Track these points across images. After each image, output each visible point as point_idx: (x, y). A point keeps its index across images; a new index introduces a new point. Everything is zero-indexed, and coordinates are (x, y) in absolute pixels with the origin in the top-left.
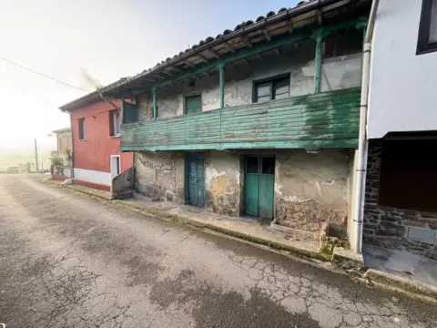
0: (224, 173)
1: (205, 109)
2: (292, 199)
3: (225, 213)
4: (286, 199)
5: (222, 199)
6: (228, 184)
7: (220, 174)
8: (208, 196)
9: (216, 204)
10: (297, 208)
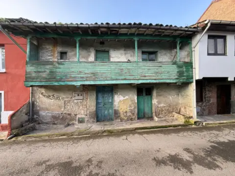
0: (127, 97)
1: (112, 60)
2: (162, 105)
3: (128, 120)
4: (159, 106)
5: (126, 112)
6: (130, 103)
7: (125, 98)
8: (116, 113)
9: (122, 116)
10: (163, 109)
